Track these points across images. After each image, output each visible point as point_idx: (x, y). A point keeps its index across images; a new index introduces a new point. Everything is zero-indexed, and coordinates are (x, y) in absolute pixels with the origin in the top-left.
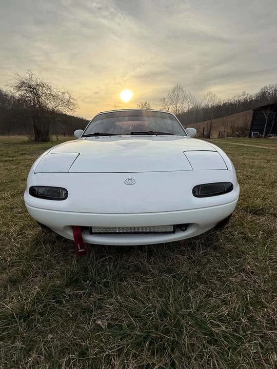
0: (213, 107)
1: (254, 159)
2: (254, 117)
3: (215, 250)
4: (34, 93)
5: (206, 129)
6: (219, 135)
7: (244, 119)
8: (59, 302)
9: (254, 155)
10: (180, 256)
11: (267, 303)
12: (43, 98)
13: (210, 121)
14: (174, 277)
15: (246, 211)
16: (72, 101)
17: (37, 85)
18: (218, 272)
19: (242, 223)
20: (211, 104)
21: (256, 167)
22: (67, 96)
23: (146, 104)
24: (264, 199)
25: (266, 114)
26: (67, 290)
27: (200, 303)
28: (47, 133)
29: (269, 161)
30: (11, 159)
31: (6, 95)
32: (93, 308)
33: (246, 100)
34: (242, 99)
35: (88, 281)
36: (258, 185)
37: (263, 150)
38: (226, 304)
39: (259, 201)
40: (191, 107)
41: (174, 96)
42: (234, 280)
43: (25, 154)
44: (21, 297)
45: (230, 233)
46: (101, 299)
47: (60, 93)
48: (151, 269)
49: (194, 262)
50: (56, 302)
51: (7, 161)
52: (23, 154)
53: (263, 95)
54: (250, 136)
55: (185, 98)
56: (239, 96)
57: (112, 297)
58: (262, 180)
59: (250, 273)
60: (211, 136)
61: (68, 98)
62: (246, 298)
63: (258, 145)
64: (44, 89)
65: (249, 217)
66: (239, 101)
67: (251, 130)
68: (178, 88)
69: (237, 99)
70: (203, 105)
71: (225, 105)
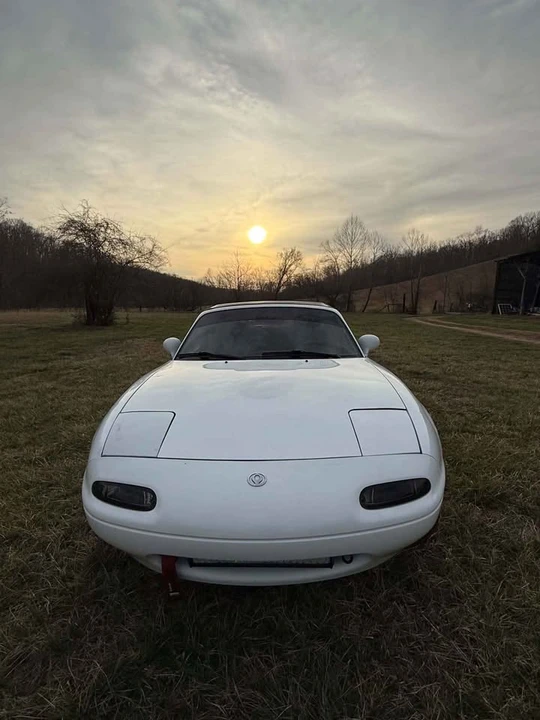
0: (420, 255)
1: (498, 369)
2: (499, 275)
3: (408, 590)
4: (90, 240)
5: (408, 296)
6: (435, 308)
7: (482, 278)
8: (135, 695)
9: (499, 359)
10: (345, 603)
11: (494, 706)
12: (106, 247)
13: (416, 280)
14: (332, 648)
15: (472, 501)
16: (157, 252)
17: (97, 225)
18: (410, 639)
19: (461, 528)
20: (415, 250)
21: (500, 391)
22: (149, 245)
23: (293, 251)
24: (508, 471)
25: (522, 269)
26: (149, 671)
27: (376, 702)
28: (109, 309)
29: (526, 375)
30: (43, 366)
31: (38, 235)
32: (192, 707)
33: (483, 241)
34: (475, 238)
35: (184, 654)
36: (501, 436)
37: (518, 347)
38: (421, 707)
39: (497, 478)
40: (379, 255)
41: (346, 237)
42: (437, 655)
43: (69, 354)
44: (70, 682)
45: (440, 549)
46: (207, 692)
47: (136, 239)
48: (293, 630)
49: (369, 615)
50: (130, 695)
51: (35, 371)
52: (64, 354)
53: (516, 232)
54: (495, 311)
55: (367, 239)
56: (470, 235)
57: (224, 688)
58: (509, 423)
59: (468, 640)
60: (418, 310)
61: (151, 247)
62: (457, 696)
63: (508, 334)
64: (109, 231)
65: (477, 513)
66: (470, 243)
67: (495, 299)
68: (353, 222)
69: (466, 239)
70: (402, 251)
71: (443, 249)
